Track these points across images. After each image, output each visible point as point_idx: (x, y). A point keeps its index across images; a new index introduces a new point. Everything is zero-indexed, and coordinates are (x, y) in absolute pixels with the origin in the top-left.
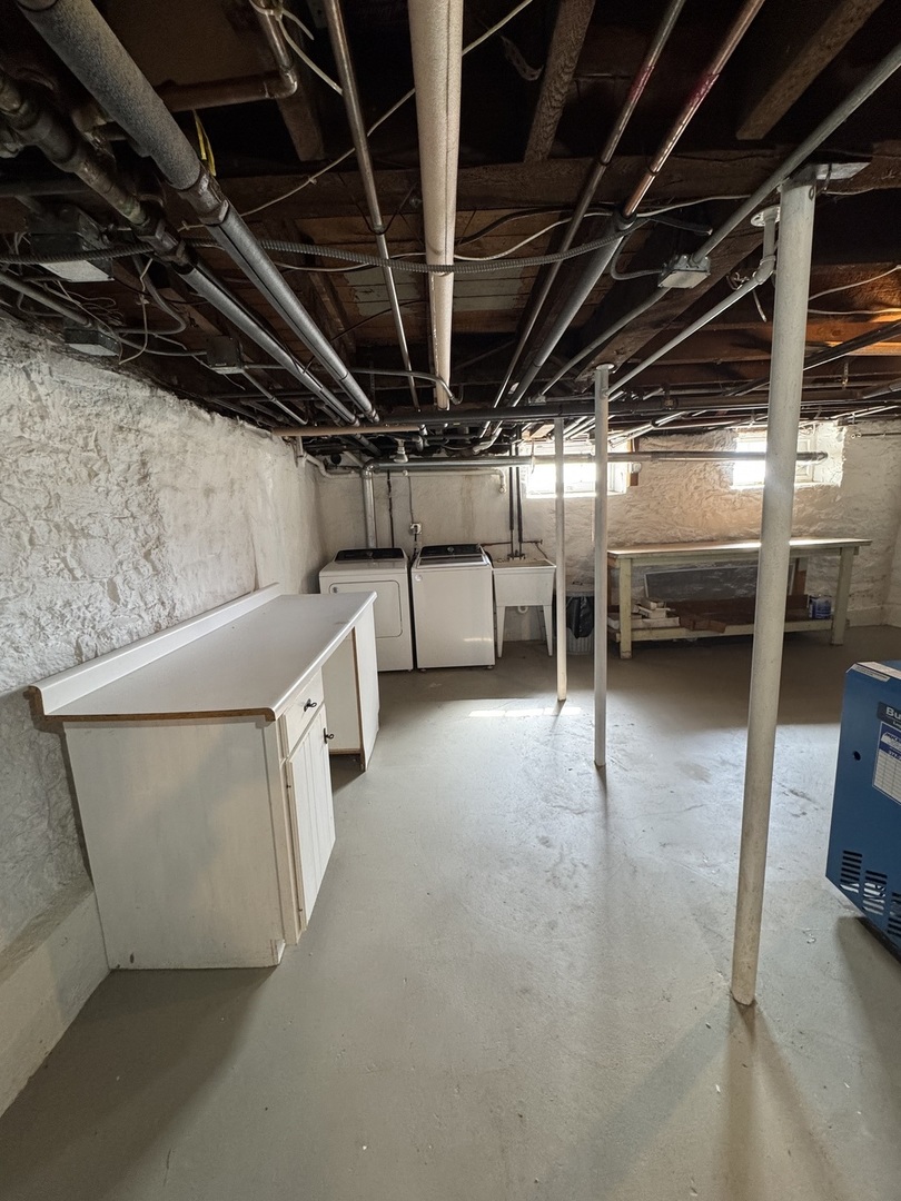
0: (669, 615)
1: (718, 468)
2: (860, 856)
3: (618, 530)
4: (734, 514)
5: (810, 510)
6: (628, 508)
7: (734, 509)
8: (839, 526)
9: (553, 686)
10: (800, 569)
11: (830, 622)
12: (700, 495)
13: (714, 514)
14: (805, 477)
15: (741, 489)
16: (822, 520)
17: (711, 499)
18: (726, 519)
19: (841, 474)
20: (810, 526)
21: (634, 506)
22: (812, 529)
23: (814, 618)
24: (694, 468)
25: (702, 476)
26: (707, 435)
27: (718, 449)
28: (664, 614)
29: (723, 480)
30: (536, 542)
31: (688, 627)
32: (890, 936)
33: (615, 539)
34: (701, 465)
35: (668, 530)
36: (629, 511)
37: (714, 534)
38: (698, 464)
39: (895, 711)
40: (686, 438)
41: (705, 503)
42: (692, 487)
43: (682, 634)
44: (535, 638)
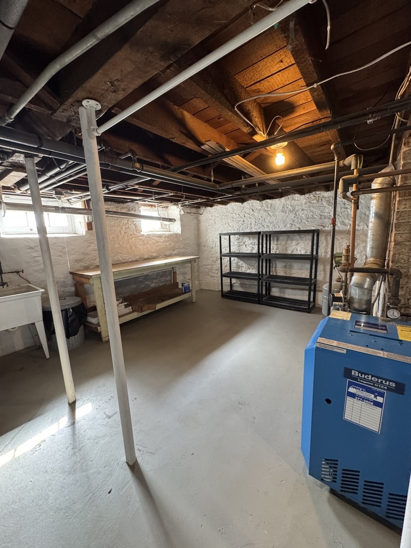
0: (126, 306)
1: (134, 223)
2: (337, 461)
3: (84, 259)
4: (145, 247)
5: (173, 244)
6: (88, 244)
7: (144, 244)
8: (183, 251)
9: (63, 390)
10: (174, 271)
11: (190, 293)
12: (127, 237)
13: (136, 247)
14: (167, 230)
15: (146, 234)
16: (177, 249)
17: (133, 239)
18: (143, 250)
19: (180, 229)
20: (174, 251)
21: (92, 243)
22: (175, 253)
23: (185, 293)
24: (123, 222)
25: (127, 227)
26: (127, 204)
27: (133, 212)
28: (123, 306)
29: (137, 229)
30: (18, 272)
31: (138, 311)
32: (365, 506)
33: (83, 264)
34: (126, 221)
35: (114, 257)
36: (89, 246)
37: (137, 257)
38: (125, 220)
39: (359, 372)
40: (116, 204)
41: (131, 241)
42: (123, 233)
43: (135, 315)
44: (29, 345)
